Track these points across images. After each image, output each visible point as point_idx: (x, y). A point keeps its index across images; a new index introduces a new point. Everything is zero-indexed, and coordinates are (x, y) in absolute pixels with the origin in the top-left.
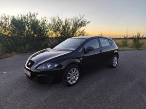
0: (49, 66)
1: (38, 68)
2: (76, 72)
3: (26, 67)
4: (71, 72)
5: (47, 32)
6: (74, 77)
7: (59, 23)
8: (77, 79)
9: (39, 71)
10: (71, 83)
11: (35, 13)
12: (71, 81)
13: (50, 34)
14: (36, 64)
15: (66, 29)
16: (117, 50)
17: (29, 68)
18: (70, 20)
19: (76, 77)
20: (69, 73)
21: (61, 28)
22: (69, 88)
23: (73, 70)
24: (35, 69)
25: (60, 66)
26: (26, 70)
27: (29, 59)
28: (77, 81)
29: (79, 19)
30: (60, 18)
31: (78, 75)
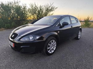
0: (31, 38)
1: (21, 40)
2: (54, 43)
3: (10, 39)
4: (50, 44)
5: (27, 14)
6: (53, 47)
7: (35, 8)
8: (55, 49)
9: (22, 43)
10: (50, 53)
11: (18, 1)
12: (50, 51)
13: (29, 16)
14: (19, 36)
15: (41, 12)
16: (81, 26)
17: (12, 40)
18: (43, 6)
19: (54, 47)
20: (49, 44)
21: (37, 12)
22: (48, 57)
23: (52, 42)
24: (18, 41)
25: (41, 38)
26: (10, 42)
27: (13, 32)
28: (55, 51)
29: (50, 5)
30: (36, 5)
31: (55, 46)
